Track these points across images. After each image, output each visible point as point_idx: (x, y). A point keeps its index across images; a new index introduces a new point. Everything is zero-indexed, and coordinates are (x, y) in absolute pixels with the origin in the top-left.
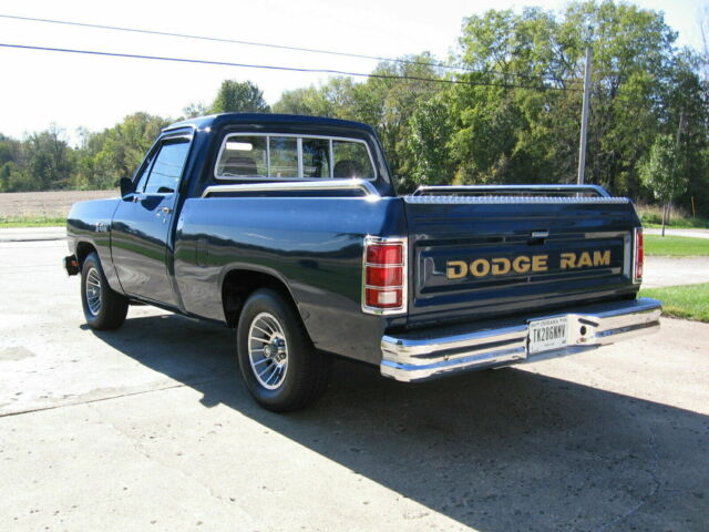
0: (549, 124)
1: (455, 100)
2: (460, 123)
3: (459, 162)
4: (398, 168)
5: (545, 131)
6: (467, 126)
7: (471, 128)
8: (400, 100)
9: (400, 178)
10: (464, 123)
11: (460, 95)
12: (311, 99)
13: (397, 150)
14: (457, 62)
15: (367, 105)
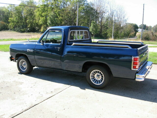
0: (62, 17)
1: (41, 11)
2: (42, 16)
3: (42, 25)
4: (27, 26)
5: (62, 18)
6: (44, 17)
7: (45, 17)
8: (27, 10)
9: (28, 28)
10: (43, 16)
11: (42, 10)
12: (5, 9)
13: (27, 22)
14: (40, 2)
15: (19, 11)
